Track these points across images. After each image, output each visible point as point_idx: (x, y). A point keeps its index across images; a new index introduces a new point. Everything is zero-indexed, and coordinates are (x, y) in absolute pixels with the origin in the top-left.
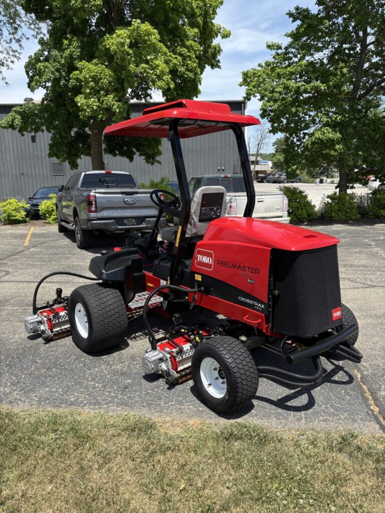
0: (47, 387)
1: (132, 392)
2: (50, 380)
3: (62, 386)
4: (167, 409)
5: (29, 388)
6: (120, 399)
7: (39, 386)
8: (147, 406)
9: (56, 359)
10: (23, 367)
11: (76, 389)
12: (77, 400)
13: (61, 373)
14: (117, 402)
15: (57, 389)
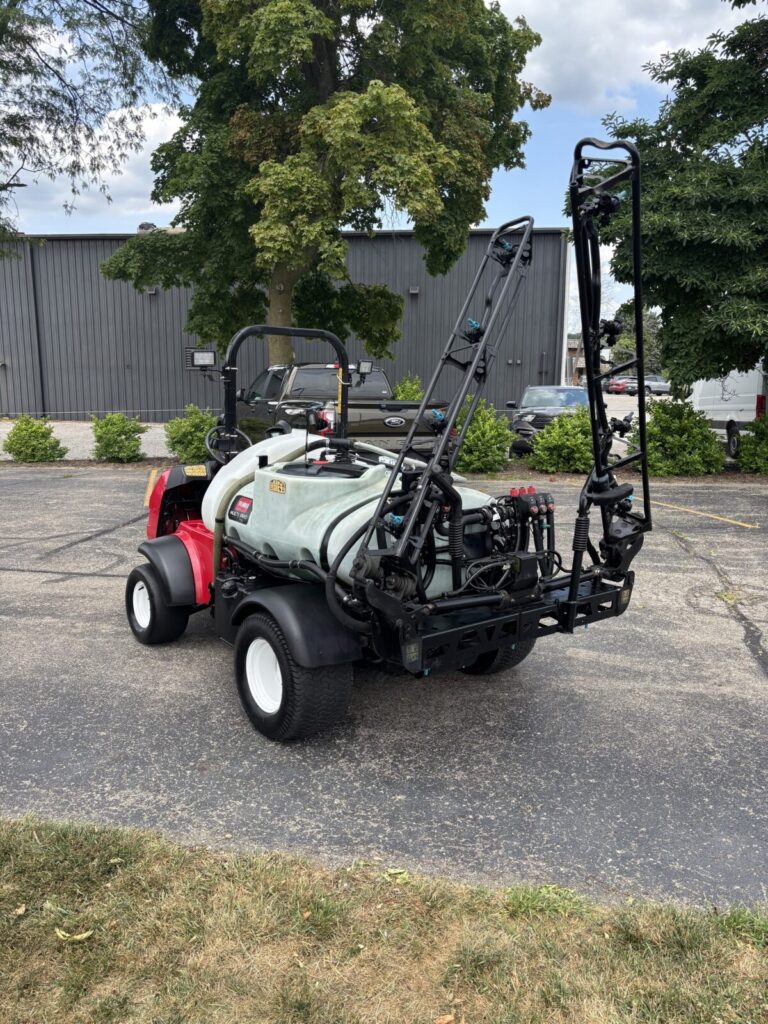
0: (238, 798)
2: (241, 783)
3: (268, 798)
4: (492, 866)
5: (204, 799)
6: (390, 836)
7: (221, 795)
8: (447, 855)
9: (245, 740)
10: (184, 754)
11: (296, 807)
12: (302, 830)
13: (261, 772)
14: (384, 841)
15: (259, 805)
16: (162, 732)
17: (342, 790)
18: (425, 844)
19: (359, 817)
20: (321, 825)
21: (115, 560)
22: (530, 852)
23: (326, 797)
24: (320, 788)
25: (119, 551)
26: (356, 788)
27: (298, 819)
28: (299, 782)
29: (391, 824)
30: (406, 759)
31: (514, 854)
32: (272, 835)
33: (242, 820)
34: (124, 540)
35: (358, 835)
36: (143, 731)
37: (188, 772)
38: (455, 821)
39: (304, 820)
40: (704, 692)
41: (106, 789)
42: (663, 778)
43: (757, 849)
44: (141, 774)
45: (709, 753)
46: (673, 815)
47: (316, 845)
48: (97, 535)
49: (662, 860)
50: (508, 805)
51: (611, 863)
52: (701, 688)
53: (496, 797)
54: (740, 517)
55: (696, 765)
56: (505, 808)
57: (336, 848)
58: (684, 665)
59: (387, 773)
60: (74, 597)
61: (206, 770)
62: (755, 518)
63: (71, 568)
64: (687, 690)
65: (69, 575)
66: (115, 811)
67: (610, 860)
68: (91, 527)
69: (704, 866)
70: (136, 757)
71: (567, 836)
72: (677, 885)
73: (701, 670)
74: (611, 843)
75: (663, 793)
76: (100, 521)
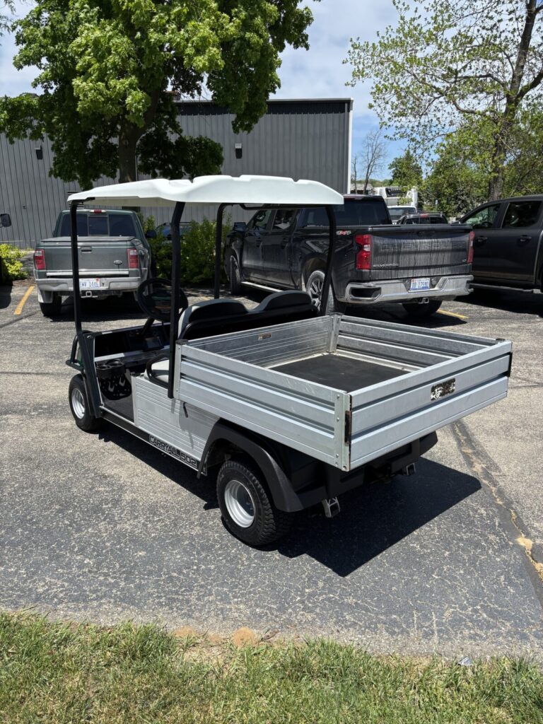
1: (144, 575)
3: (28, 563)
4: (200, 611)
6: (123, 589)
8: (166, 605)
9: (26, 510)
11: (50, 569)
12: (48, 590)
13: (29, 538)
14: (115, 595)
15: (19, 569)
17: (94, 550)
18: (150, 595)
19: (101, 574)
20: (66, 584)
22: (234, 597)
23: (78, 558)
24: (76, 550)
26: (106, 547)
27: (48, 579)
28: (59, 544)
29: (126, 579)
30: (156, 519)
31: (221, 600)
32: (20, 597)
35: (95, 591)
39: (53, 580)
43: (416, 580)
47: (56, 604)
49: (340, 595)
50: (228, 555)
51: (299, 602)
53: (219, 549)
54: (458, 310)
56: (225, 558)
57: (72, 605)
59: (137, 532)
62: (468, 310)
67: (299, 598)
69: (372, 598)
71: (269, 579)
74: (302, 584)
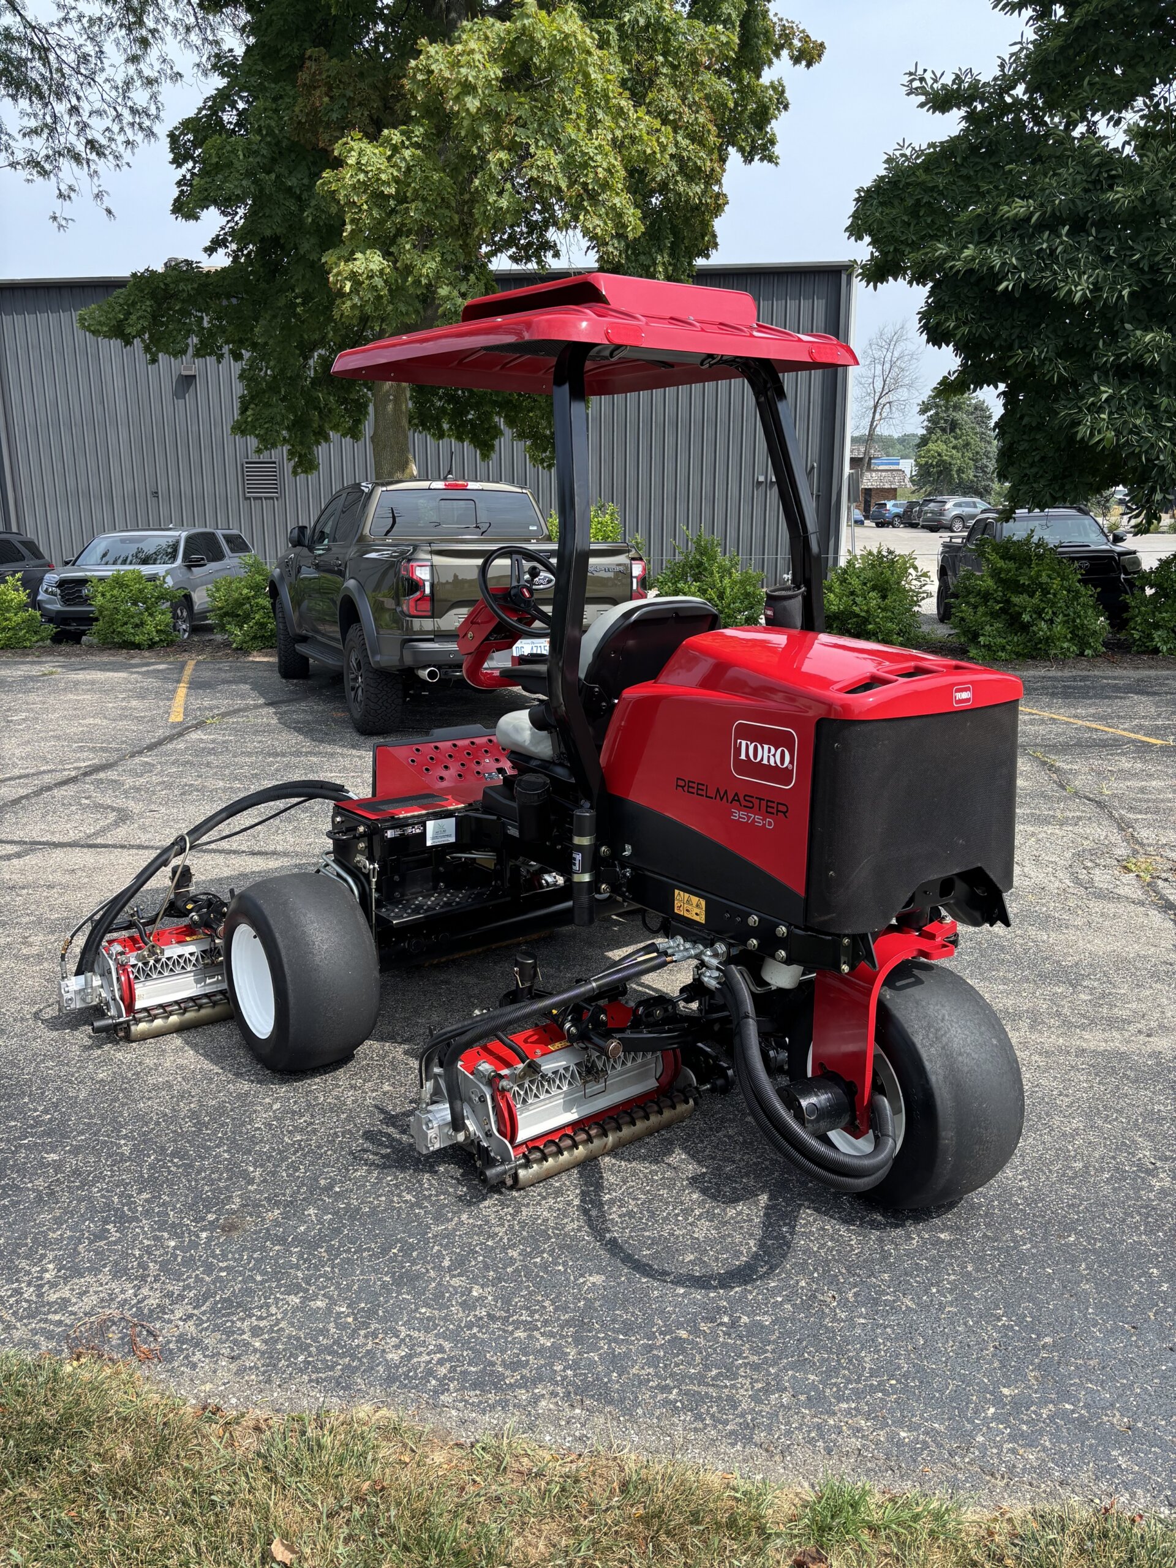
0: (293, 1289)
2: (300, 1255)
3: (349, 1288)
5: (228, 1294)
6: (576, 1363)
7: (262, 1282)
8: (684, 1408)
10: (198, 1197)
11: (401, 1306)
13: (337, 1231)
15: (333, 1303)
16: (163, 1149)
17: (487, 1267)
19: (517, 1324)
21: (112, 816)
25: (119, 803)
26: (512, 1261)
27: (403, 1332)
32: (353, 1370)
33: (298, 1339)
34: (129, 782)
36: (126, 1150)
37: (204, 1235)
38: (695, 1331)
39: (416, 1334)
40: (1123, 1049)
41: (47, 1276)
42: (1070, 1228)
44: (115, 1243)
45: (1148, 1172)
46: (1100, 1307)
47: (435, 1391)
48: (85, 774)
49: (1087, 1406)
50: (794, 1291)
52: (1115, 1041)
54: (1141, 727)
55: (1127, 1196)
56: (787, 1299)
58: (1083, 996)
59: (569, 1228)
60: (34, 886)
61: (236, 1228)
62: (1165, 728)
63: (35, 831)
64: (1092, 1045)
65: (33, 846)
66: (59, 1323)
67: (992, 1410)
68: (78, 760)
70: (108, 1206)
72: (1121, 1460)
73: (1112, 1006)
74: (990, 1373)
75: (1073, 1261)
76: (93, 750)
